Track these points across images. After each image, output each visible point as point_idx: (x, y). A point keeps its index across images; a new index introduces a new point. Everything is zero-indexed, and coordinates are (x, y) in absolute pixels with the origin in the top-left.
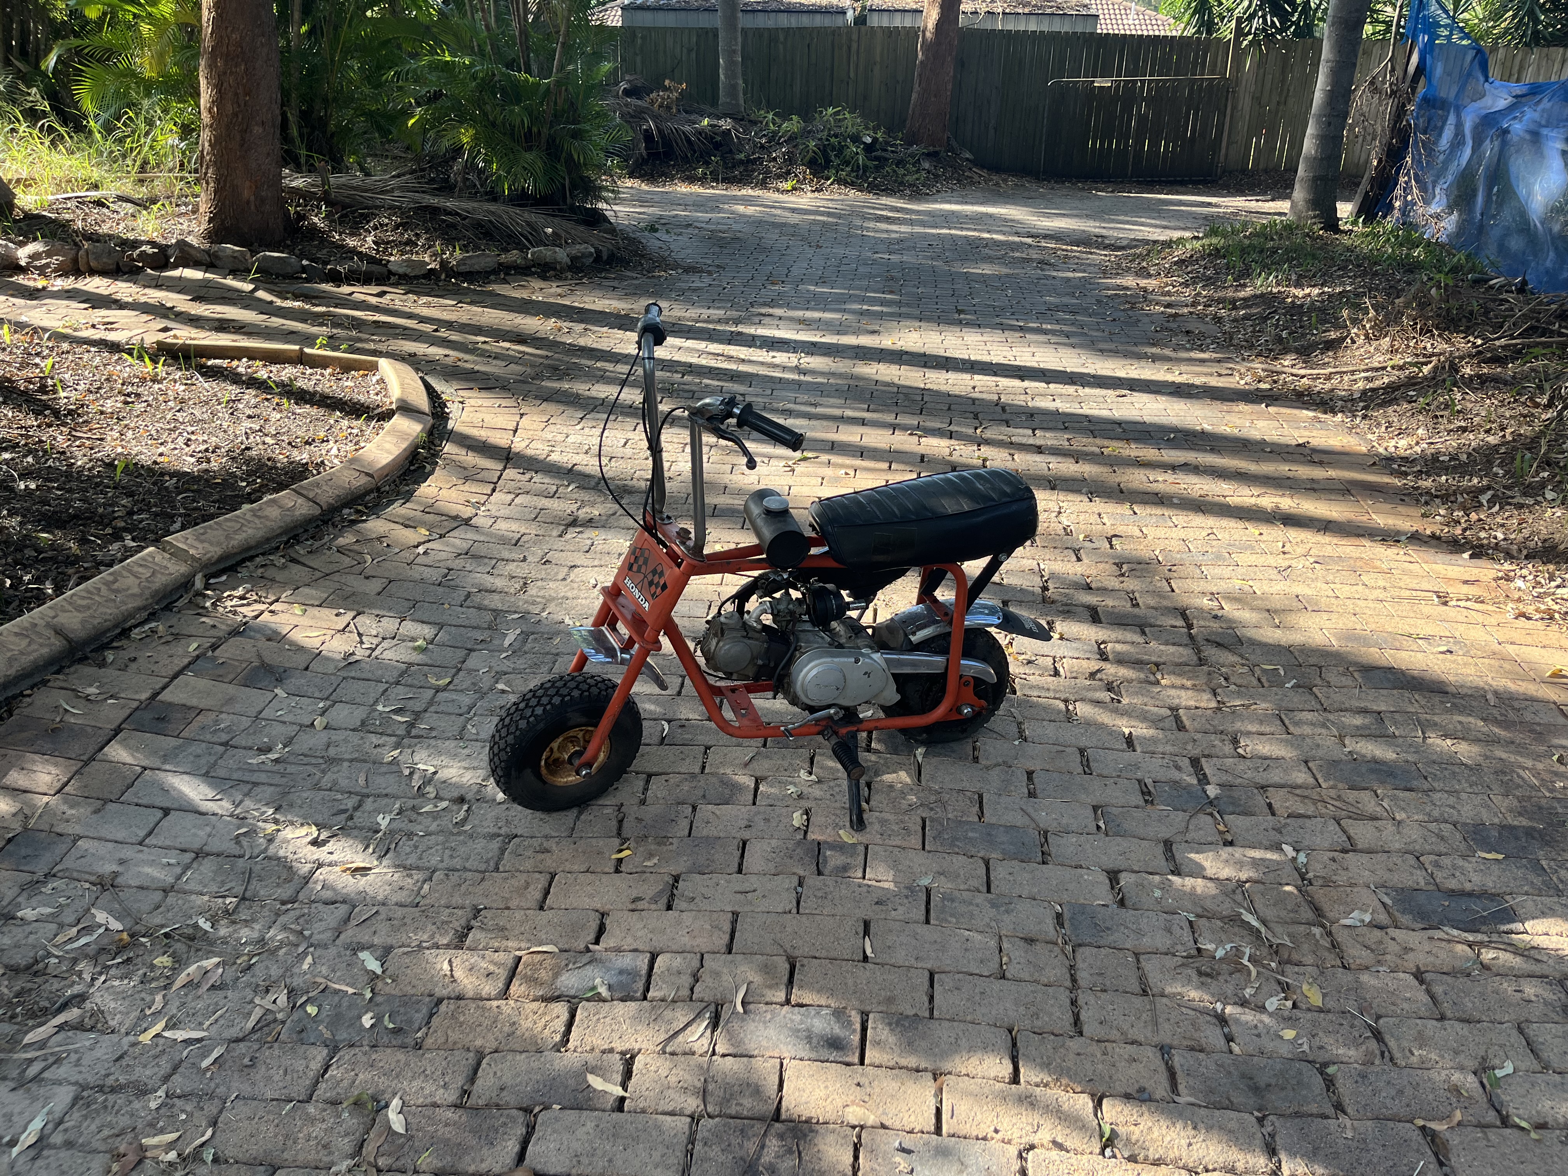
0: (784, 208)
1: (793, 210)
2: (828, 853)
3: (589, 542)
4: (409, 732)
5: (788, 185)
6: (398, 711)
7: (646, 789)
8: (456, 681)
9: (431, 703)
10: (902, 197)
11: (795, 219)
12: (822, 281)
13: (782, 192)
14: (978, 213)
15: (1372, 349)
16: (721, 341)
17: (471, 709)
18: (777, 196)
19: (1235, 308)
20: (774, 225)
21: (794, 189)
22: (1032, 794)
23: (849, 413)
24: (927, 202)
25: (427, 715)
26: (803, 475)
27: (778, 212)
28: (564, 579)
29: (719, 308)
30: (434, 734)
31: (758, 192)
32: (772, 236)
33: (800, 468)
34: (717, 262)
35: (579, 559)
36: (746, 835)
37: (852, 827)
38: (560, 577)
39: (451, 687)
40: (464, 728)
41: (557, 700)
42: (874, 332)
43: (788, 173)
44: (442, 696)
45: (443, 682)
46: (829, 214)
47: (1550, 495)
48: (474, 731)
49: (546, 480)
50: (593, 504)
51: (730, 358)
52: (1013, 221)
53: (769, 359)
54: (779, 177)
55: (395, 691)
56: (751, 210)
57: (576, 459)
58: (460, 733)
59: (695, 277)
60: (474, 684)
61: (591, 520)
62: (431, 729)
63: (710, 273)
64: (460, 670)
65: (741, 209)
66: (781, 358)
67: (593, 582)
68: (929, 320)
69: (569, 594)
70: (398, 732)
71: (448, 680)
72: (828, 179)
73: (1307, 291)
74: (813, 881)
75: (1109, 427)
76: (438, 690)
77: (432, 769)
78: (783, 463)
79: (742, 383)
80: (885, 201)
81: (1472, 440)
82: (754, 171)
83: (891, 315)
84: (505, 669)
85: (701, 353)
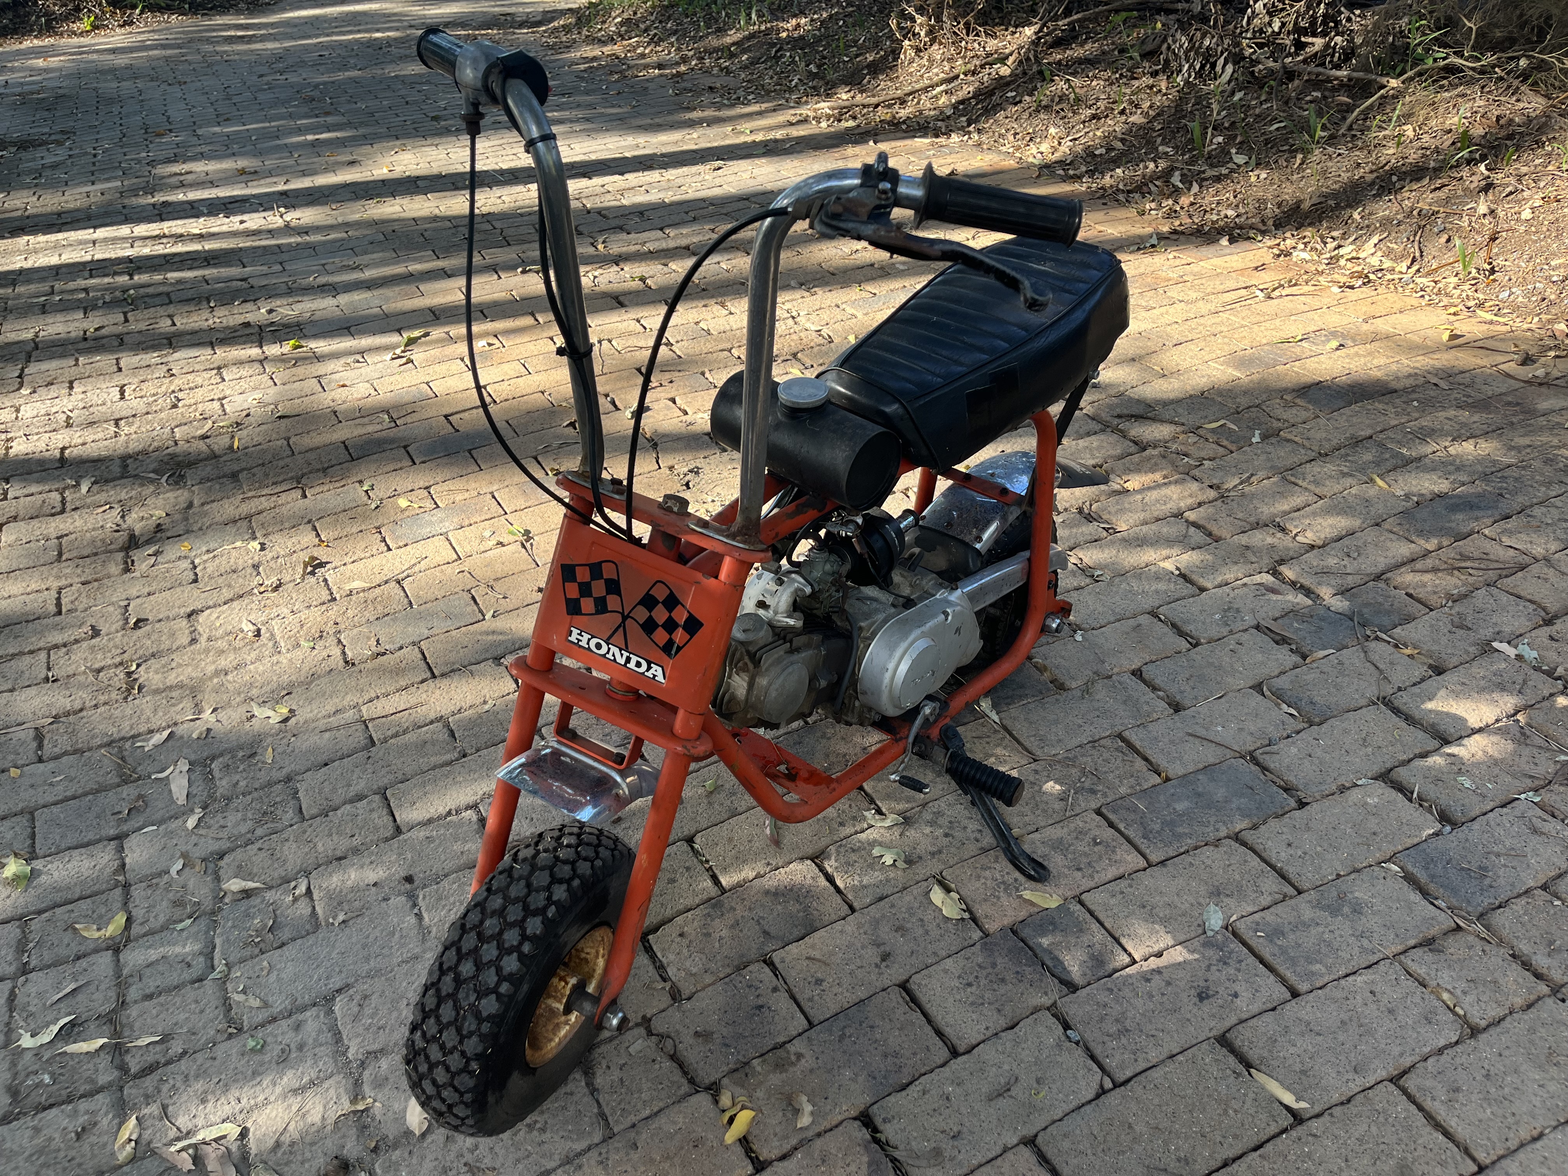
0: (97, 51)
1: (113, 51)
2: (1045, 941)
3: (185, 564)
4: (123, 1068)
5: (85, 24)
6: (68, 1033)
7: (660, 968)
8: (138, 913)
9: (121, 982)
10: (239, 12)
11: (122, 60)
12: (222, 119)
13: (81, 34)
14: (348, 14)
15: (925, 62)
16: (149, 220)
17: (210, 956)
18: (75, 40)
19: (732, 55)
20: (103, 72)
21: (95, 27)
22: (1177, 708)
23: (415, 267)
24: (274, 12)
25: (133, 1012)
26: (430, 363)
27: (95, 57)
28: (194, 641)
29: (108, 180)
30: (176, 1047)
31: (48, 41)
32: (110, 86)
33: (418, 355)
34: (57, 128)
35: (193, 598)
36: (895, 973)
37: (1030, 877)
38: (185, 640)
39: (136, 930)
40: (227, 1005)
41: (535, 926)
42: (352, 163)
43: (78, 9)
44: (133, 957)
45: (115, 927)
46: (164, 47)
47: (1240, 159)
48: (256, 1003)
49: (34, 489)
50: (142, 501)
51: (179, 238)
52: (395, 14)
53: (237, 227)
54: (66, 18)
55: (32, 989)
56: (54, 61)
57: (61, 439)
58: (230, 1021)
59: (40, 152)
60: (178, 903)
61: (159, 528)
62: (166, 1038)
63: (59, 143)
64: (127, 886)
65: (40, 63)
66: (254, 221)
67: (248, 628)
68: (408, 136)
69: (224, 662)
70: (104, 1079)
71: (120, 919)
72: (134, 7)
73: (794, 22)
74: (1073, 1007)
75: (741, 205)
76: (116, 947)
77: (232, 1130)
78: (390, 355)
79: (228, 264)
80: (220, 20)
81: (1115, 125)
82: (29, 14)
83: (353, 138)
84: (215, 846)
85: (133, 241)
